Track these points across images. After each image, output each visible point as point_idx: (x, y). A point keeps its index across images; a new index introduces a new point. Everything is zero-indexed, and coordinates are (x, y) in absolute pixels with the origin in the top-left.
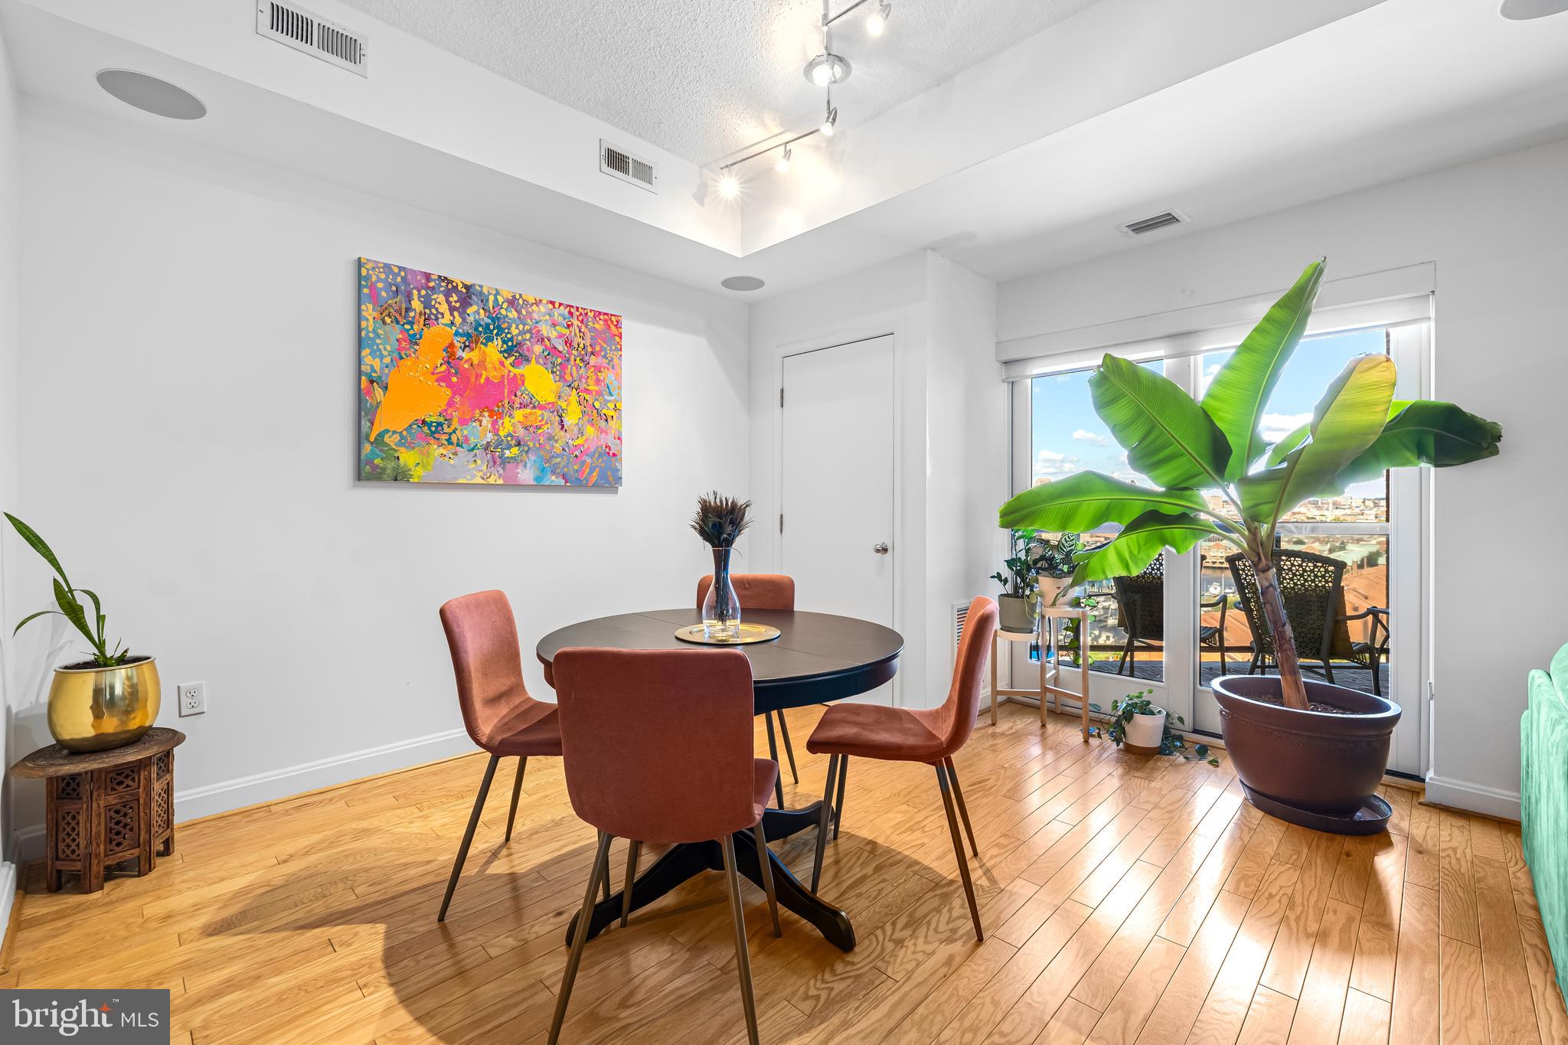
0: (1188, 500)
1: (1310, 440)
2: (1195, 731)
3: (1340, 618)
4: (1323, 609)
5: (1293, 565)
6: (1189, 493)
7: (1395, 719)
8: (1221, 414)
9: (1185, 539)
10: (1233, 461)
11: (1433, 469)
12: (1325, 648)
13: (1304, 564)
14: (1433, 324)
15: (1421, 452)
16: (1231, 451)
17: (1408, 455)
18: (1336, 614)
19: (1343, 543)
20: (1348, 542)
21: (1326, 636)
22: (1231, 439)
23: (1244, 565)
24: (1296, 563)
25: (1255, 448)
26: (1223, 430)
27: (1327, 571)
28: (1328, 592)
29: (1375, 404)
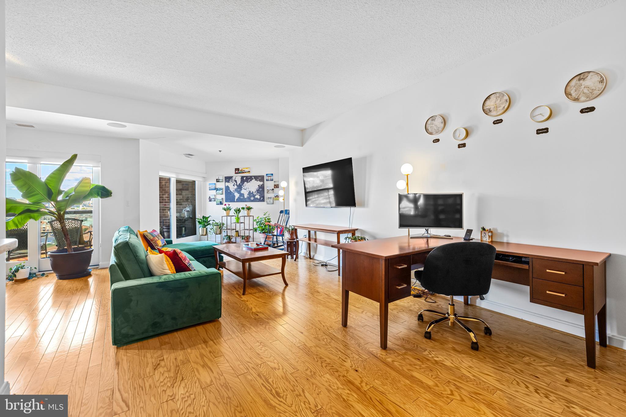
0: (40, 206)
1: (74, 193)
2: (39, 272)
3: (82, 234)
4: (77, 232)
5: (69, 222)
6: (40, 204)
7: (93, 250)
8: (50, 184)
9: (38, 216)
10: (53, 196)
11: (101, 199)
12: (78, 243)
13: (72, 221)
14: (100, 168)
15: (98, 195)
16: (53, 194)
17: (96, 195)
18: (81, 233)
19: (86, 218)
20: (88, 218)
21: (78, 240)
22: (53, 191)
23: (54, 223)
24: (70, 221)
25: (60, 192)
26: (51, 188)
27: (78, 223)
28: (78, 228)
29: (87, 186)
